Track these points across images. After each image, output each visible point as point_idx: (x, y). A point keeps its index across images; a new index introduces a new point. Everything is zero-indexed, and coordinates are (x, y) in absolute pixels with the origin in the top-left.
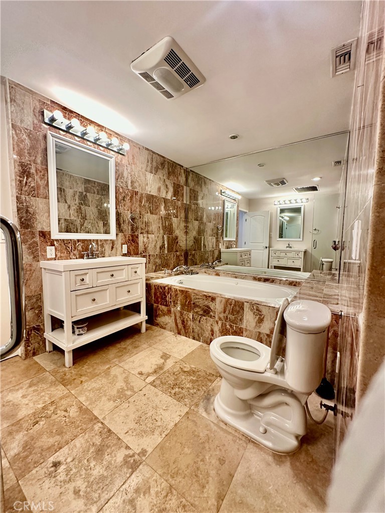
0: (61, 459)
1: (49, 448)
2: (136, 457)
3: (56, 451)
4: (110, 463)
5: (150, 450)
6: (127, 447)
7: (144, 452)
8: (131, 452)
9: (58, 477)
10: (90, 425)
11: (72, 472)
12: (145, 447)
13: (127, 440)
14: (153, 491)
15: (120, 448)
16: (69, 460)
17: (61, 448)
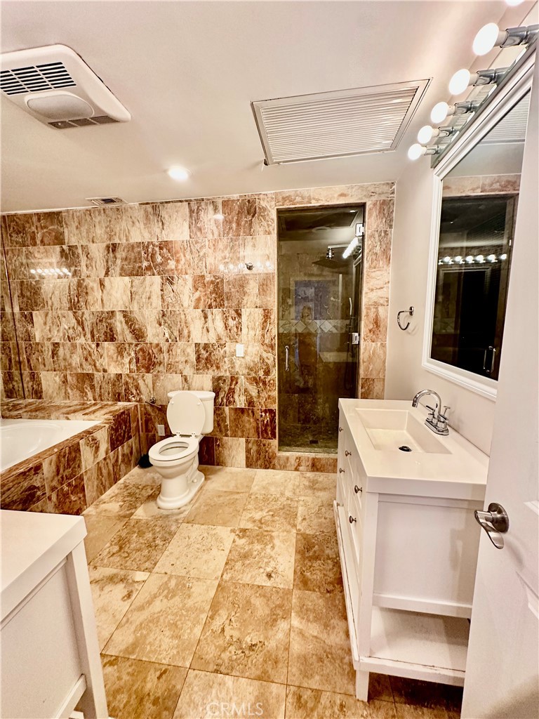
0: (265, 577)
1: (264, 596)
2: (237, 532)
3: (263, 587)
4: (249, 544)
5: (229, 529)
6: (234, 542)
7: (233, 531)
8: (236, 538)
9: (274, 566)
10: (229, 584)
11: (267, 560)
12: (229, 532)
13: (228, 545)
14: (251, 515)
15: (237, 546)
16: (262, 570)
17: (259, 587)
